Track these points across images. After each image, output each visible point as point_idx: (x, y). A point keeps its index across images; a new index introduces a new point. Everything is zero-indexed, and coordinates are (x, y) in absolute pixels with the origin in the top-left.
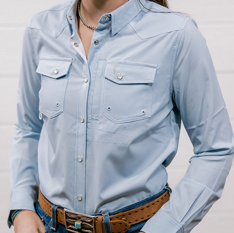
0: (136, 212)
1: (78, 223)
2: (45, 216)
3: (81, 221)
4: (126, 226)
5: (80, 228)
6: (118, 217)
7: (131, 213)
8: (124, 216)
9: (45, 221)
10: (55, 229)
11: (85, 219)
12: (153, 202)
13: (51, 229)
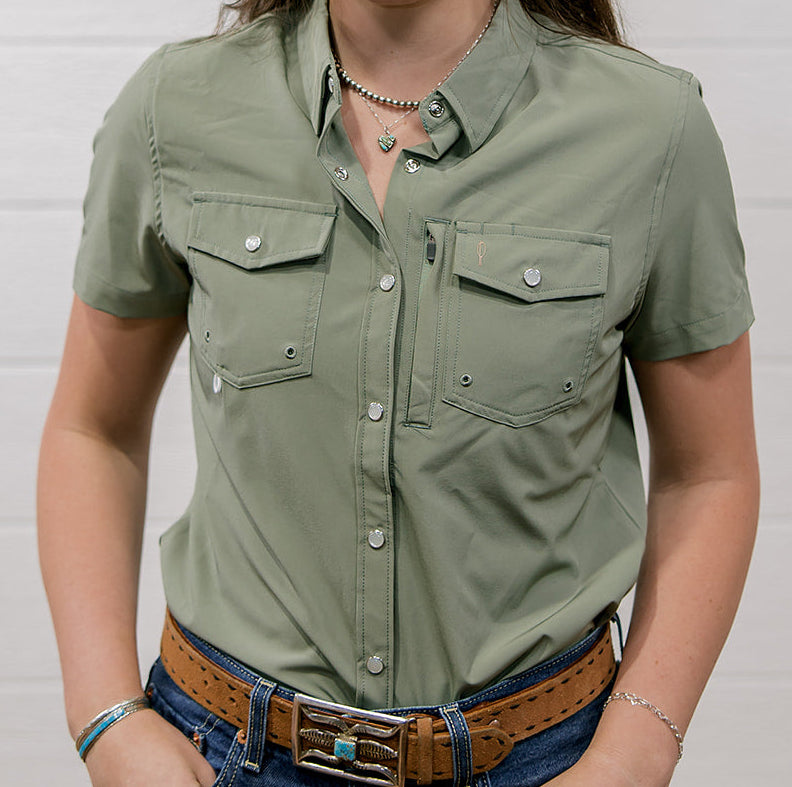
0: (531, 700)
1: (345, 742)
2: (210, 724)
3: (355, 735)
4: (502, 742)
5: (352, 757)
6: (479, 720)
7: (518, 703)
8: (496, 714)
9: (210, 739)
10: (256, 766)
11: (370, 729)
12: (580, 666)
13: (243, 767)
